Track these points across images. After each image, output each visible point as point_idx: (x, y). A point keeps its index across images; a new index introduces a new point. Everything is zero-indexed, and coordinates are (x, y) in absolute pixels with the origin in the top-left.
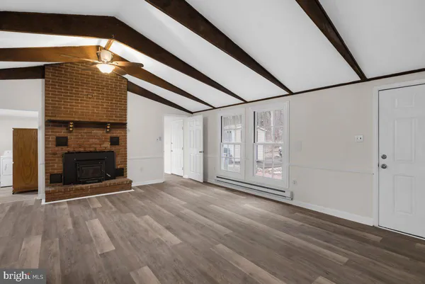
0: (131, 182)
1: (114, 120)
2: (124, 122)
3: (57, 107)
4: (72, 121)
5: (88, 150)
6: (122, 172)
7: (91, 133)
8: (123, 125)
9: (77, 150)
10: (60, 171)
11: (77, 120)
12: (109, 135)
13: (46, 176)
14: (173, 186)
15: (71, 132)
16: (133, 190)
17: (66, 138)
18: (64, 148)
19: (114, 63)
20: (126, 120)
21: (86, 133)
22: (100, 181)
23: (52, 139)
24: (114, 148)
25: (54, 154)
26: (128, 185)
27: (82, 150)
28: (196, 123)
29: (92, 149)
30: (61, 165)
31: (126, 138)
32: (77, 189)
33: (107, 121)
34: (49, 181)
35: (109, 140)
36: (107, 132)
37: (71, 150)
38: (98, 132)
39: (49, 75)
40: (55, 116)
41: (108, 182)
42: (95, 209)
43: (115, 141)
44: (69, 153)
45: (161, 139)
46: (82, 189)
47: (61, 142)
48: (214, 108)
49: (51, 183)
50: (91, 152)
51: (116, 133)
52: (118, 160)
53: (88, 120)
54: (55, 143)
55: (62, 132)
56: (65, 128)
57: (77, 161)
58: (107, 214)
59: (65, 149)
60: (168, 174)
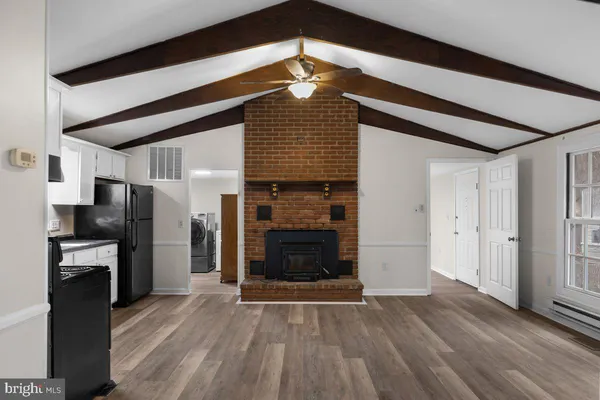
0: (361, 287)
1: (337, 176)
2: (353, 179)
3: (258, 162)
4: (274, 182)
5: (298, 227)
6: (348, 268)
7: (303, 199)
8: (351, 186)
9: (283, 226)
10: (262, 258)
11: (283, 179)
12: (329, 202)
13: (245, 262)
14: (444, 307)
15: (275, 198)
16: (364, 303)
17: (270, 207)
18: (267, 222)
19: (314, 78)
20: (356, 176)
21: (296, 199)
22: (313, 279)
23: (253, 209)
24: (336, 226)
25: (255, 231)
26: (356, 293)
27: (289, 226)
28: (503, 174)
29: (302, 226)
30: (263, 249)
31: (356, 208)
32: (278, 289)
33: (325, 179)
34: (249, 270)
35: (328, 211)
36: (326, 198)
37: (275, 225)
38: (312, 197)
39: (248, 116)
40: (256, 176)
41: (323, 283)
42: (291, 326)
43: (338, 213)
44: (273, 230)
45: (423, 209)
46: (285, 289)
47: (264, 213)
48: (548, 135)
49: (251, 273)
50: (301, 230)
51: (342, 199)
52: (344, 246)
53: (298, 179)
54: (255, 215)
55: (264, 199)
56: (268, 193)
57: (283, 243)
58: (302, 338)
59: (269, 225)
60: (450, 280)
